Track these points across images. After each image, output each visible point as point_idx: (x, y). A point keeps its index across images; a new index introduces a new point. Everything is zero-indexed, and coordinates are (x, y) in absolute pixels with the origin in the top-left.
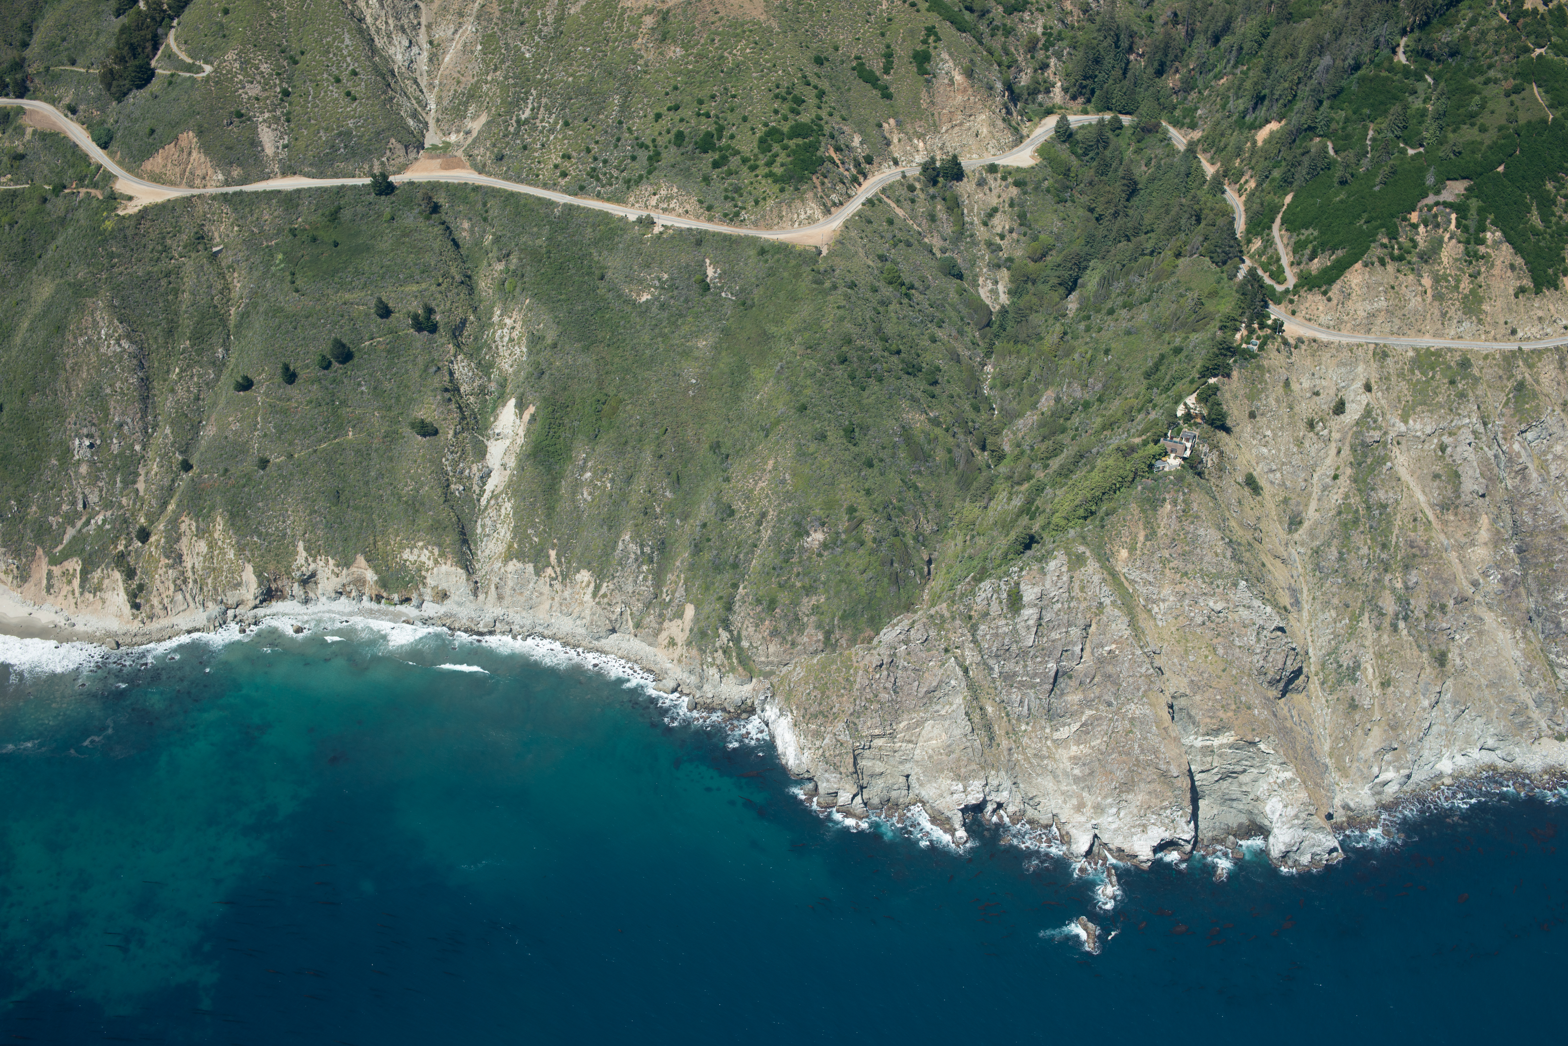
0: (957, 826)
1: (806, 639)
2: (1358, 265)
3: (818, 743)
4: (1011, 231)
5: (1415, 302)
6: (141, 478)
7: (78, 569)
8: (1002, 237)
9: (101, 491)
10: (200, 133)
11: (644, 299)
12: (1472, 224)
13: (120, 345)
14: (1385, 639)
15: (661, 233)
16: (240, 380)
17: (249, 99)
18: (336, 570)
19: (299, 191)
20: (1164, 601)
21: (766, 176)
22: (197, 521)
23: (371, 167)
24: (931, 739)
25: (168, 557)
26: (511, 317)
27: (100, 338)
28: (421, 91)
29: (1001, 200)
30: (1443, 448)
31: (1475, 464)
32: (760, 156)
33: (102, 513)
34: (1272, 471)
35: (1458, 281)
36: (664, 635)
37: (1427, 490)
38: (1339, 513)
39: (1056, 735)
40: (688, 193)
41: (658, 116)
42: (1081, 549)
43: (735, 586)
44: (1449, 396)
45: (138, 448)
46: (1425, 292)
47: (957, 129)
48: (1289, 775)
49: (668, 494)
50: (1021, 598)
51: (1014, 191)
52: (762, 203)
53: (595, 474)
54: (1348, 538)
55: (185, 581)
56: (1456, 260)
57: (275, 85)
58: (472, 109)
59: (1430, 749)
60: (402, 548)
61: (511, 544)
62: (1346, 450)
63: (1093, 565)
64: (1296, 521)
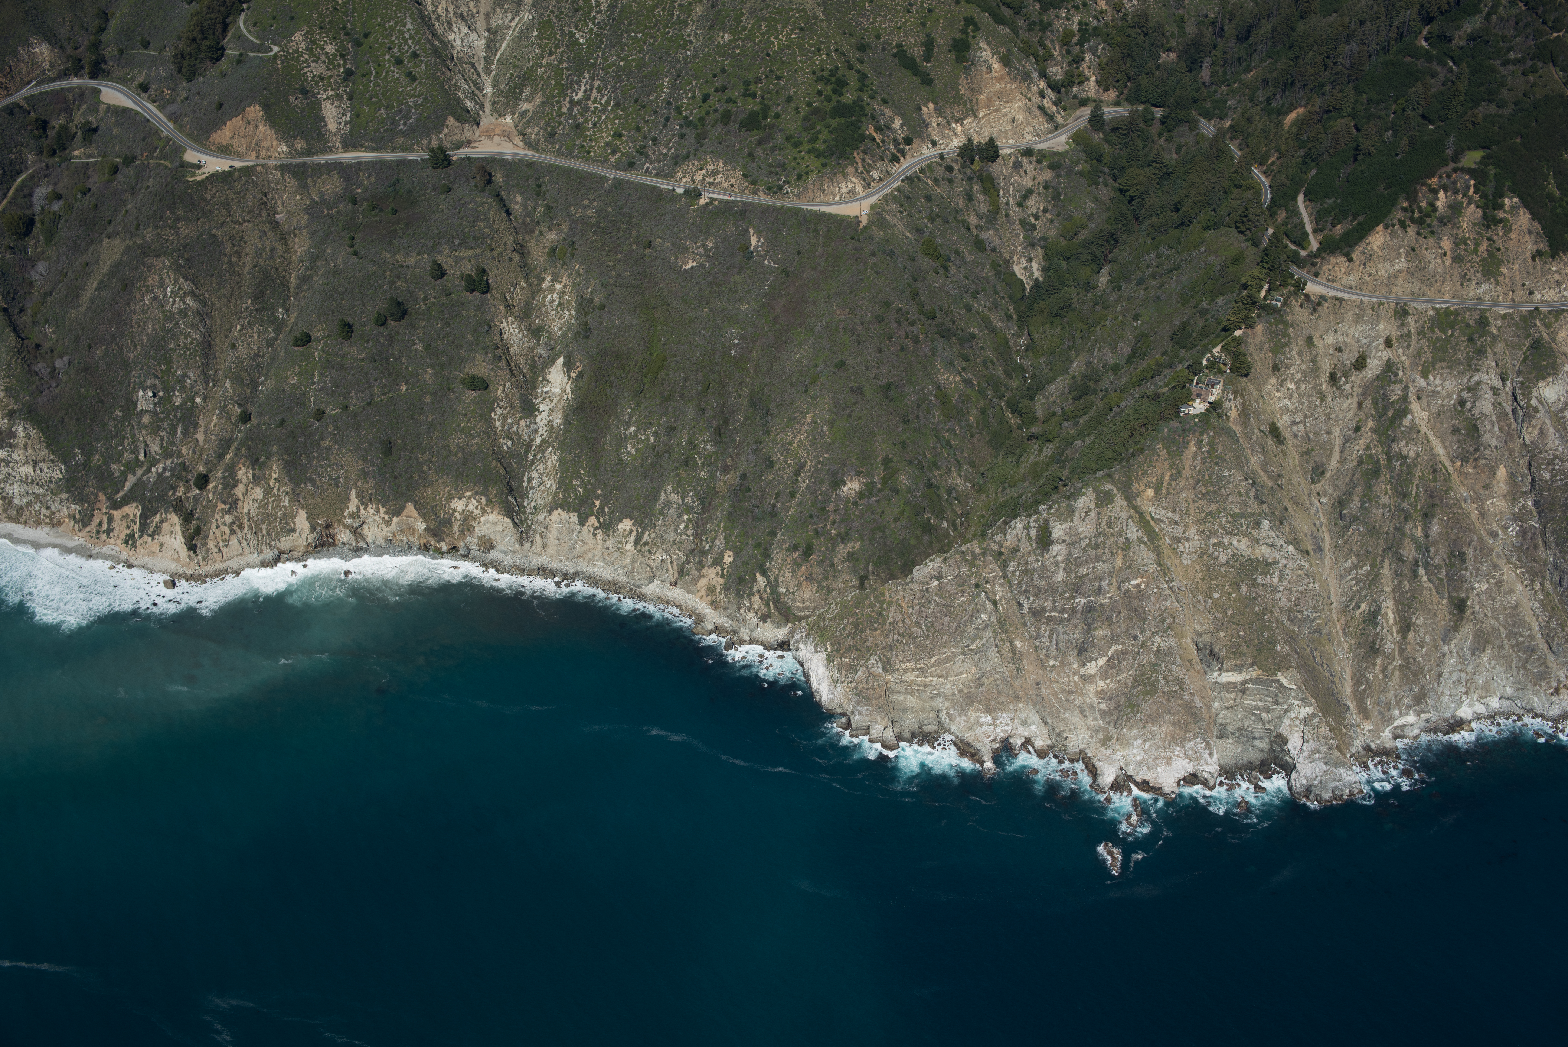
0: (986, 758)
1: (841, 585)
2: (1380, 227)
3: (850, 676)
4: (1045, 211)
5: (1434, 264)
6: (202, 429)
7: (138, 514)
8: (1037, 218)
9: (162, 440)
10: (266, 107)
11: (689, 266)
12: (1490, 189)
13: (184, 303)
14: (1406, 586)
15: (707, 204)
16: (299, 335)
17: (314, 76)
18: (387, 518)
19: (359, 164)
20: (1188, 540)
21: (809, 152)
22: (253, 470)
23: (430, 142)
24: (962, 673)
25: (225, 503)
26: (560, 282)
27: (165, 295)
28: (478, 75)
29: (1036, 182)
30: (1462, 403)
31: (1494, 418)
32: (804, 134)
33: (162, 461)
34: (1295, 423)
35: (1477, 245)
36: (702, 583)
37: (1447, 443)
38: (1360, 463)
39: (1083, 671)
40: (734, 169)
41: (706, 98)
42: (1108, 487)
43: (773, 534)
44: (1467, 353)
45: (198, 400)
46: (1445, 254)
47: (993, 115)
48: (1309, 710)
49: (709, 447)
50: (1050, 533)
51: (1048, 175)
52: (805, 177)
53: (638, 428)
54: (1369, 487)
55: (241, 527)
56: (1475, 225)
57: (339, 65)
58: (527, 91)
59: (1450, 695)
60: (450, 498)
61: (557, 494)
62: (1368, 404)
63: (1120, 501)
64: (1318, 472)
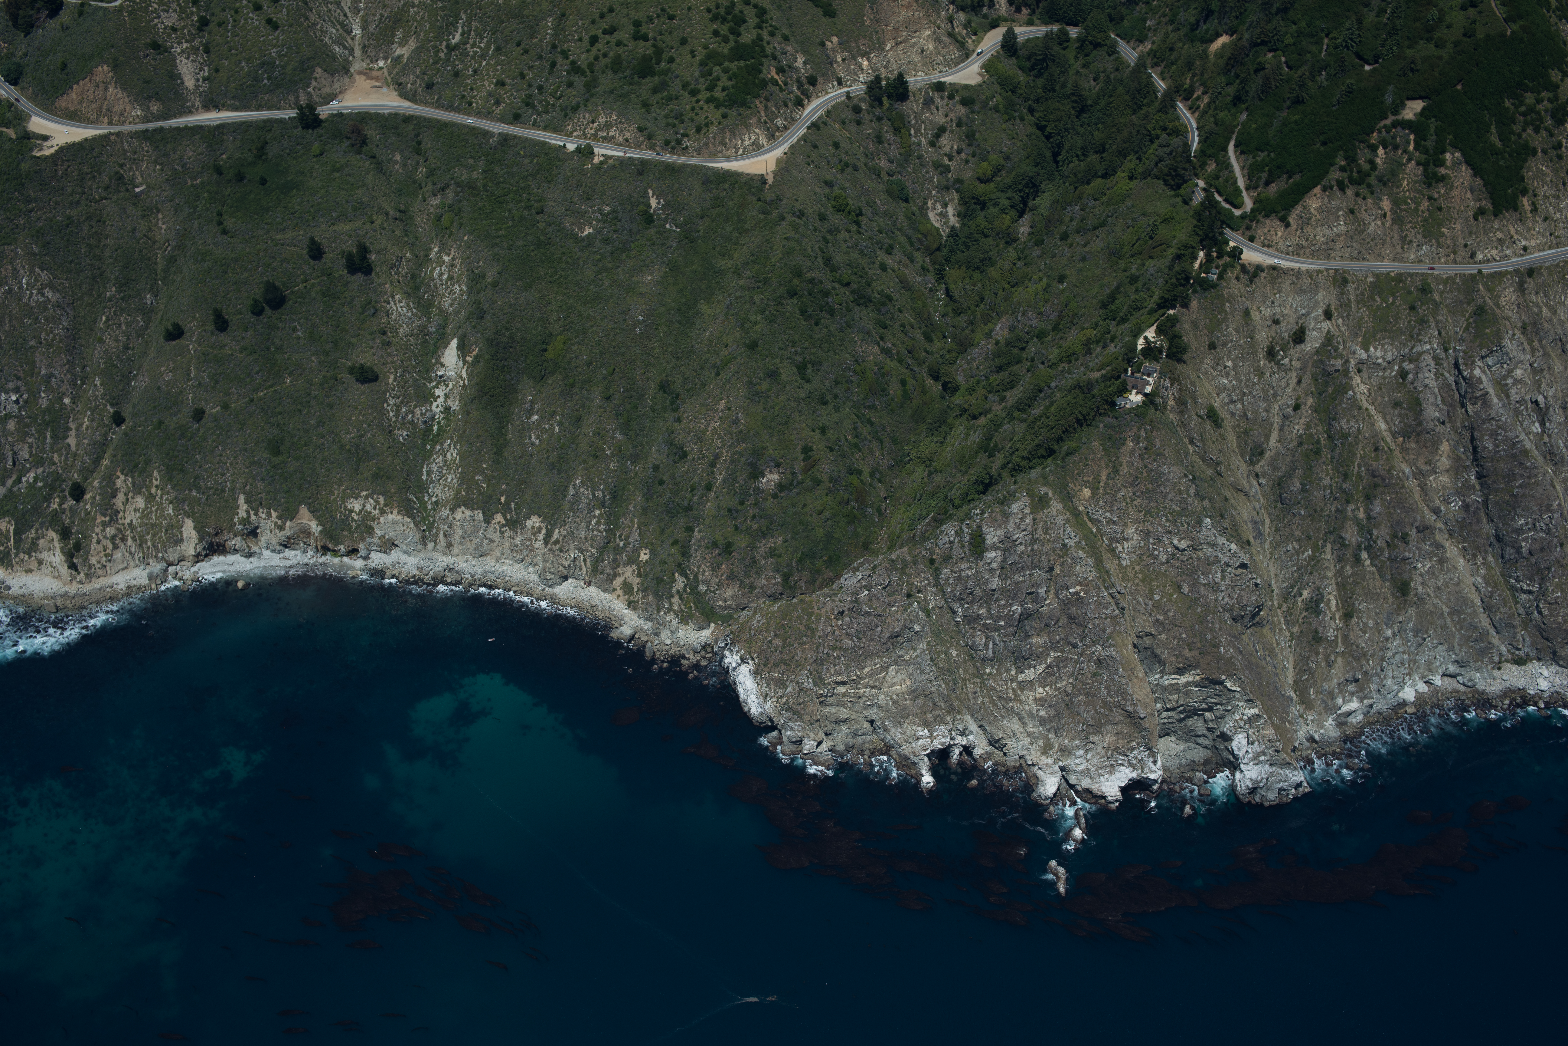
0: (924, 772)
1: (764, 582)
2: (1317, 190)
3: (780, 692)
4: (959, 152)
5: (1374, 227)
6: (73, 433)
7: (12, 529)
8: (951, 159)
9: (31, 447)
10: (116, 66)
11: (586, 233)
12: (1430, 145)
13: (43, 295)
14: (1348, 569)
15: (601, 163)
16: (170, 328)
17: (165, 28)
18: (279, 522)
19: (221, 127)
20: (1127, 540)
21: (708, 101)
22: (133, 478)
23: (297, 98)
24: (895, 684)
25: (105, 515)
26: (449, 255)
27: (21, 288)
28: (345, 15)
29: (949, 119)
30: (1403, 374)
31: (1436, 390)
32: (702, 80)
33: (33, 470)
34: (1232, 402)
35: (1418, 204)
36: (619, 581)
37: (1388, 418)
38: (1301, 444)
39: (1021, 677)
40: (628, 121)
41: (594, 40)
42: (1044, 490)
43: (690, 530)
44: (1409, 322)
45: (67, 401)
46: (1385, 216)
47: (901, 47)
48: (1254, 711)
49: (617, 435)
50: (983, 541)
51: (962, 110)
52: (704, 130)
53: (542, 418)
54: (1310, 468)
55: (124, 540)
56: (1416, 182)
57: (192, 13)
58: (399, 34)
59: (1393, 677)
60: (345, 498)
61: (458, 492)
62: (1307, 379)
63: (1056, 506)
64: (1257, 452)
